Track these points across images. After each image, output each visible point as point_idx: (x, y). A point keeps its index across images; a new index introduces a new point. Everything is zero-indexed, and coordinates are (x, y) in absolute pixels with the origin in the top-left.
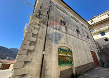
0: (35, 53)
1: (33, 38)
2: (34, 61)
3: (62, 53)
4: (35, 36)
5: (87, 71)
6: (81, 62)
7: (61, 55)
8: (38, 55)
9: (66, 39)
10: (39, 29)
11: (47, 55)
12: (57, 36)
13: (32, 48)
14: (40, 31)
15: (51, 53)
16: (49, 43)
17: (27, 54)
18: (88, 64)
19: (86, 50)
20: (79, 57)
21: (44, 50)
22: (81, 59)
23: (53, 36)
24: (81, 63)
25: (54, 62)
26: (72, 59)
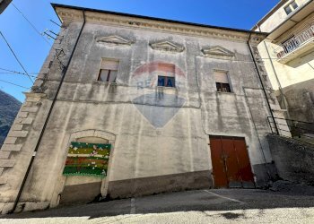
0: (21, 156)
1: (23, 132)
2: (17, 167)
3: (75, 152)
4: (27, 128)
5: (154, 194)
6: (141, 170)
7: (75, 155)
8: (26, 157)
9: (102, 118)
10: (36, 114)
11: (43, 157)
12: (76, 117)
13: (18, 147)
14: (37, 117)
15: (50, 154)
16: (51, 136)
17: (9, 158)
18: (174, 175)
19: (183, 137)
20: (138, 158)
21: (36, 150)
22: (142, 163)
23: (64, 119)
24: (137, 172)
25: (54, 168)
26: (107, 163)
